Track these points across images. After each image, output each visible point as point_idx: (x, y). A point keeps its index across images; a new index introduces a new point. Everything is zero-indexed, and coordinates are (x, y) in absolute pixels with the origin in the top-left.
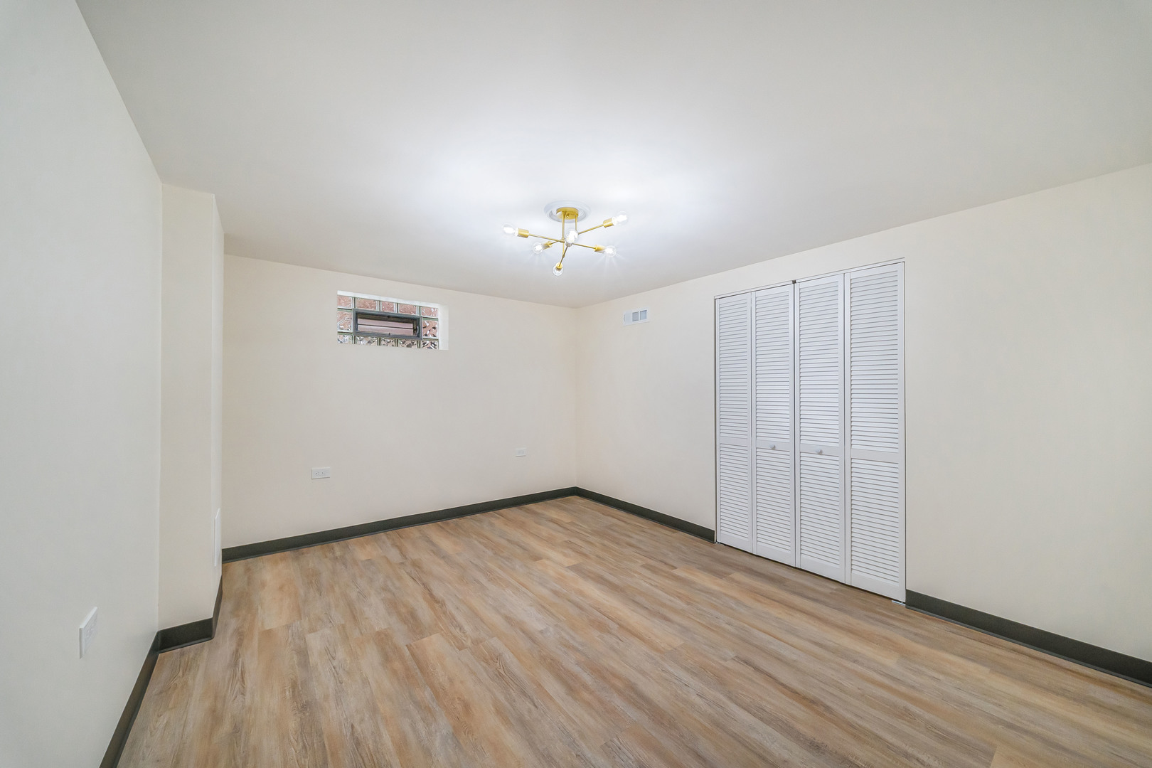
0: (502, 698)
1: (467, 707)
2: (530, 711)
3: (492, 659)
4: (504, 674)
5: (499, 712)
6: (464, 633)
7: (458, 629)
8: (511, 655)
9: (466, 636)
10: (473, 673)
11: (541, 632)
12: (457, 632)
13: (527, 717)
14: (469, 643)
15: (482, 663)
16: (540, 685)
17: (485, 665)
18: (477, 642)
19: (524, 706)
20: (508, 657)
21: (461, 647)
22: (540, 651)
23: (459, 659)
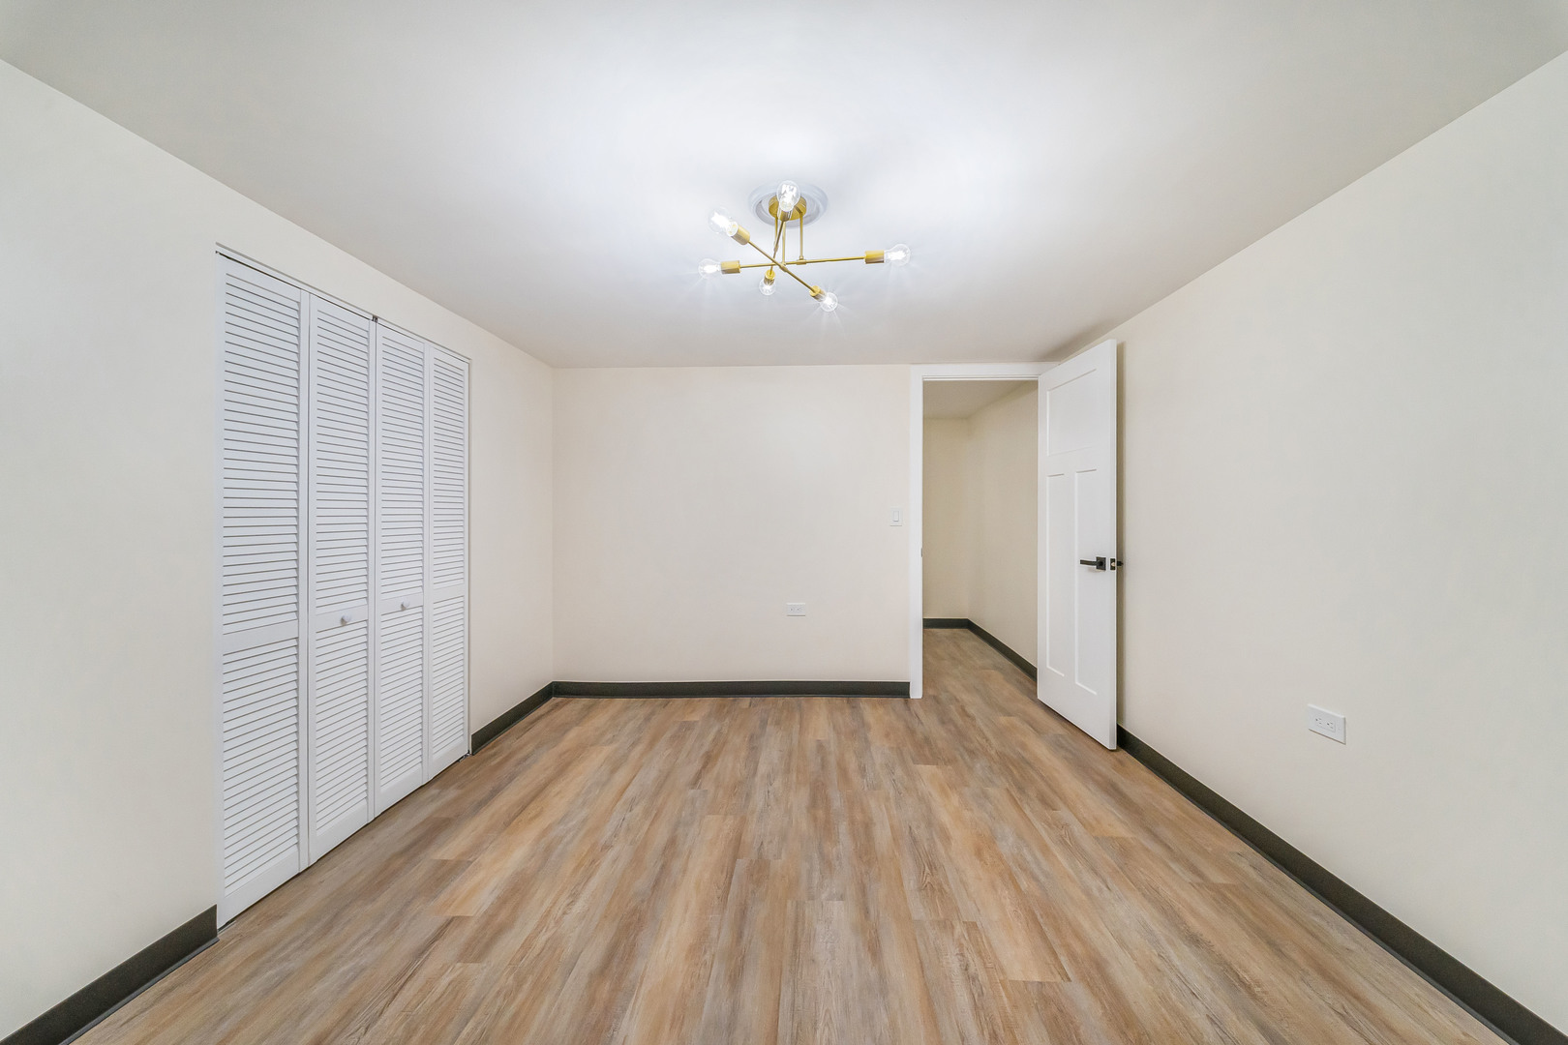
0: (939, 845)
1: (979, 853)
2: (918, 827)
3: (933, 889)
4: (927, 868)
5: (947, 838)
6: (962, 955)
7: (972, 970)
8: (905, 883)
9: (961, 945)
10: (964, 883)
11: (842, 898)
12: (975, 966)
13: (923, 825)
14: (959, 929)
15: (948, 890)
16: (894, 839)
17: (945, 887)
18: (946, 926)
19: (921, 833)
20: (910, 883)
21: (972, 926)
22: (867, 873)
23: (979, 910)
